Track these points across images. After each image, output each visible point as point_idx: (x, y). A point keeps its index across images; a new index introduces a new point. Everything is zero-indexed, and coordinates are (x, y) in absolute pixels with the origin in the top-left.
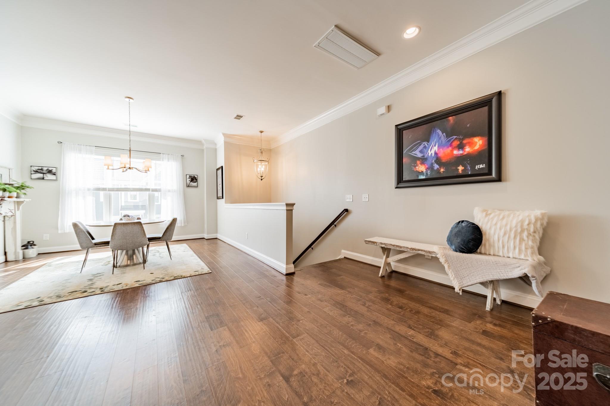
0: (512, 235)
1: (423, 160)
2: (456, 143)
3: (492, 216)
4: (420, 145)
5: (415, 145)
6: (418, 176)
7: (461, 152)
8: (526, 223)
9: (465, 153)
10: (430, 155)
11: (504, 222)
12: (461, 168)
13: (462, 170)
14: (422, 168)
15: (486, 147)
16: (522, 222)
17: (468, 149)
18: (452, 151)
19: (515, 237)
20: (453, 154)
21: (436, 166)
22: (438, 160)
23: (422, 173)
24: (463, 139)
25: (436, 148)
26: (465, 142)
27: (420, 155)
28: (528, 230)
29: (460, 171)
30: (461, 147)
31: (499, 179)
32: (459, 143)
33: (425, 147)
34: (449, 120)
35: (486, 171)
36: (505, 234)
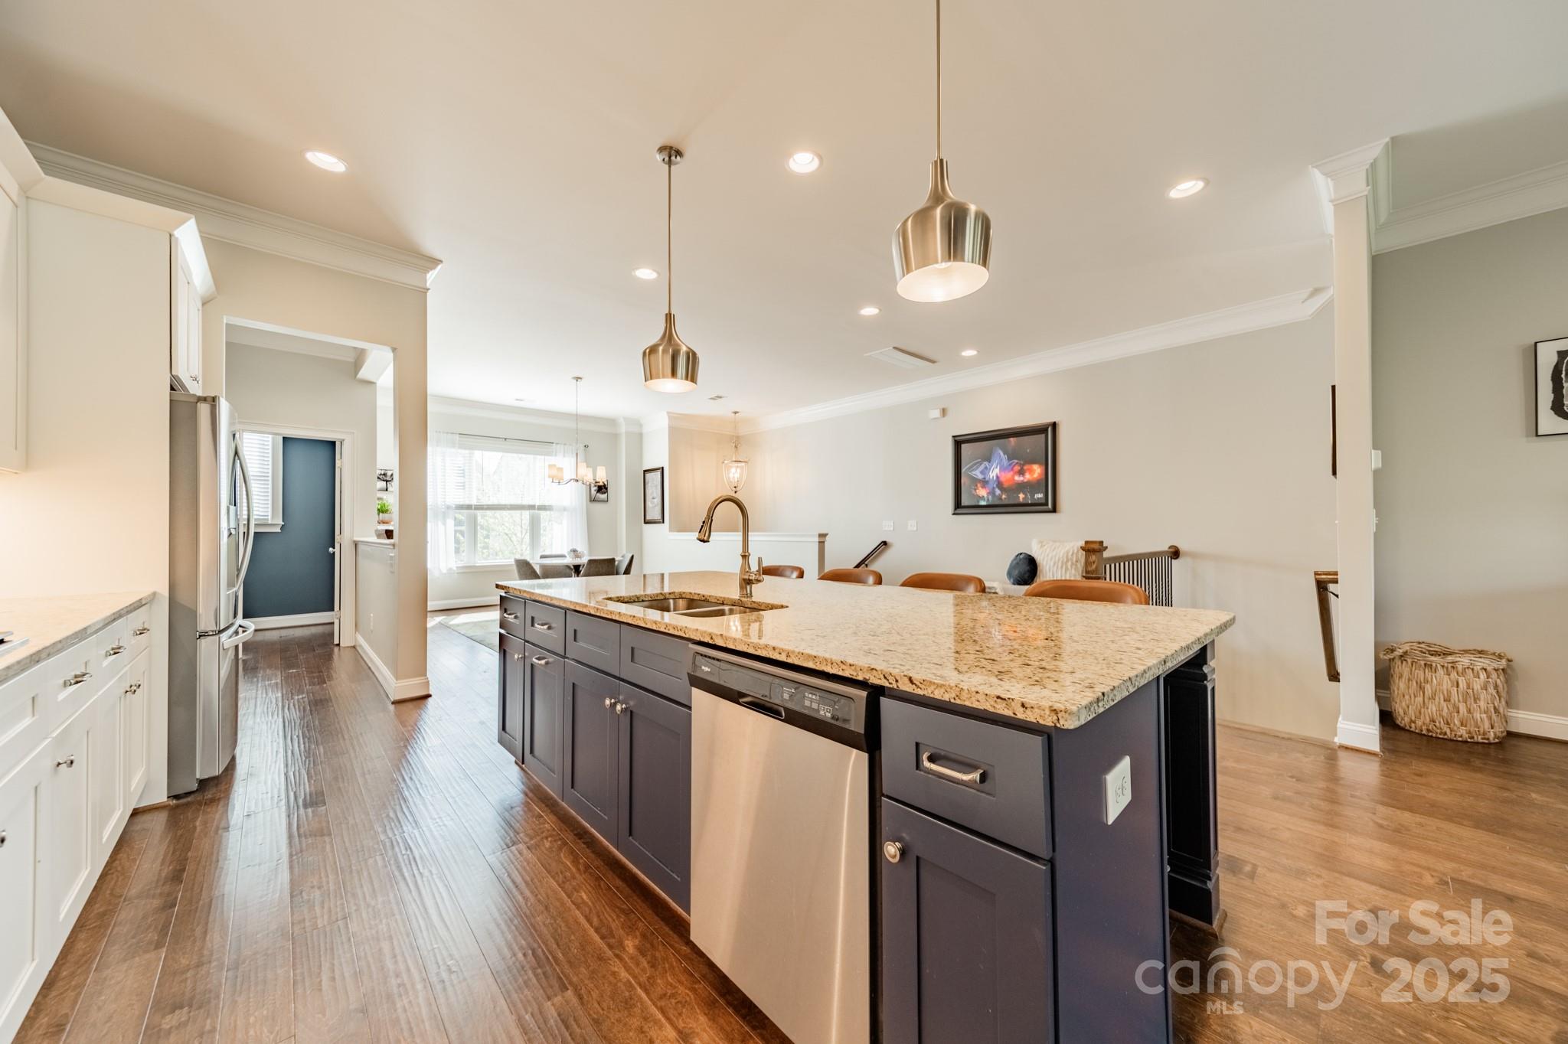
0: (1060, 565)
1: (984, 483)
2: (1017, 468)
3: (1045, 547)
4: (981, 465)
5: (975, 464)
6: (978, 502)
7: (1021, 478)
8: (1070, 554)
9: (1025, 480)
10: (991, 477)
11: (1054, 553)
12: (1021, 496)
13: (1023, 499)
14: (982, 492)
15: (1044, 477)
16: (1068, 553)
17: (1028, 477)
18: (1013, 476)
19: (1062, 567)
20: (1014, 480)
21: (998, 492)
22: (1000, 484)
23: (983, 498)
24: (1024, 465)
25: (997, 471)
26: (1025, 468)
27: (980, 477)
28: (1072, 560)
29: (1021, 500)
30: (1021, 473)
31: (1054, 510)
32: (1019, 468)
33: (986, 468)
34: (1010, 441)
35: (1043, 501)
36: (1054, 564)
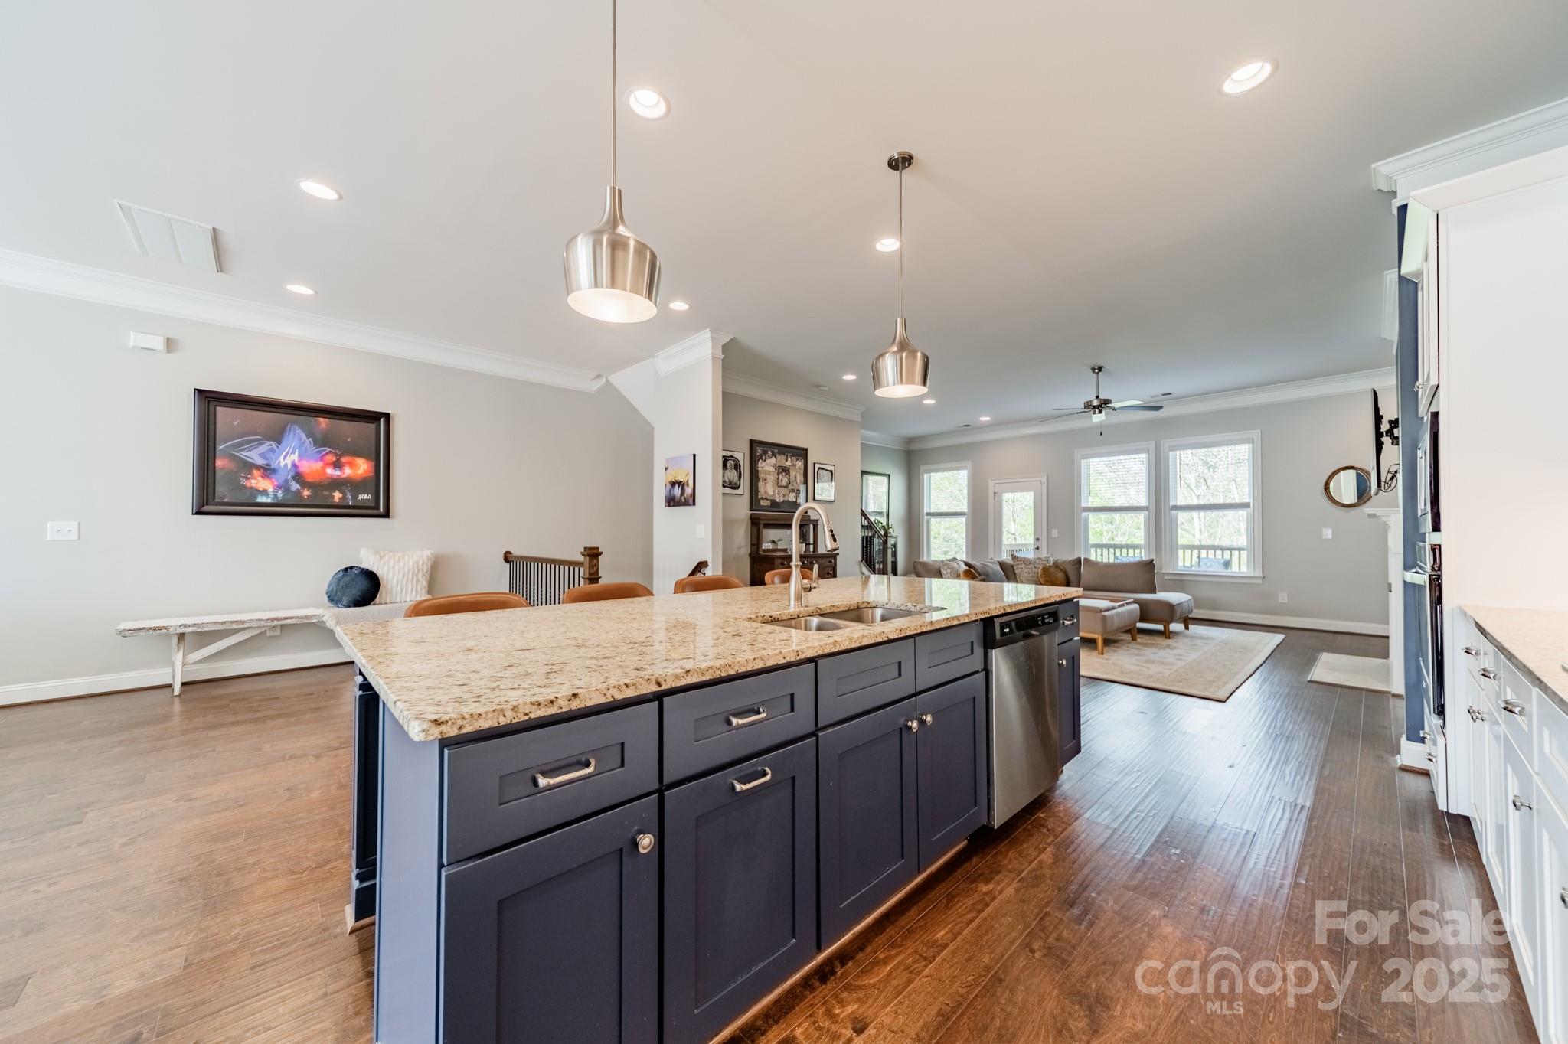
0: (410, 578)
1: (268, 471)
2: (331, 458)
3: (387, 557)
4: (261, 444)
5: (249, 442)
6: (256, 497)
7: (337, 472)
8: (421, 563)
9: (344, 476)
10: (282, 464)
11: (402, 564)
12: (337, 495)
13: (340, 499)
14: (259, 482)
15: (371, 474)
16: (417, 562)
17: (347, 472)
18: (324, 468)
19: (413, 579)
20: (325, 473)
21: (295, 486)
22: (298, 477)
23: (264, 492)
24: (340, 456)
25: (295, 457)
26: (344, 460)
27: (260, 462)
28: (423, 571)
29: (336, 499)
30: (337, 465)
31: (386, 515)
32: (334, 459)
33: (272, 450)
34: (318, 423)
35: (373, 505)
36: (404, 577)
